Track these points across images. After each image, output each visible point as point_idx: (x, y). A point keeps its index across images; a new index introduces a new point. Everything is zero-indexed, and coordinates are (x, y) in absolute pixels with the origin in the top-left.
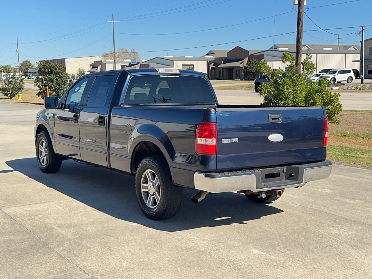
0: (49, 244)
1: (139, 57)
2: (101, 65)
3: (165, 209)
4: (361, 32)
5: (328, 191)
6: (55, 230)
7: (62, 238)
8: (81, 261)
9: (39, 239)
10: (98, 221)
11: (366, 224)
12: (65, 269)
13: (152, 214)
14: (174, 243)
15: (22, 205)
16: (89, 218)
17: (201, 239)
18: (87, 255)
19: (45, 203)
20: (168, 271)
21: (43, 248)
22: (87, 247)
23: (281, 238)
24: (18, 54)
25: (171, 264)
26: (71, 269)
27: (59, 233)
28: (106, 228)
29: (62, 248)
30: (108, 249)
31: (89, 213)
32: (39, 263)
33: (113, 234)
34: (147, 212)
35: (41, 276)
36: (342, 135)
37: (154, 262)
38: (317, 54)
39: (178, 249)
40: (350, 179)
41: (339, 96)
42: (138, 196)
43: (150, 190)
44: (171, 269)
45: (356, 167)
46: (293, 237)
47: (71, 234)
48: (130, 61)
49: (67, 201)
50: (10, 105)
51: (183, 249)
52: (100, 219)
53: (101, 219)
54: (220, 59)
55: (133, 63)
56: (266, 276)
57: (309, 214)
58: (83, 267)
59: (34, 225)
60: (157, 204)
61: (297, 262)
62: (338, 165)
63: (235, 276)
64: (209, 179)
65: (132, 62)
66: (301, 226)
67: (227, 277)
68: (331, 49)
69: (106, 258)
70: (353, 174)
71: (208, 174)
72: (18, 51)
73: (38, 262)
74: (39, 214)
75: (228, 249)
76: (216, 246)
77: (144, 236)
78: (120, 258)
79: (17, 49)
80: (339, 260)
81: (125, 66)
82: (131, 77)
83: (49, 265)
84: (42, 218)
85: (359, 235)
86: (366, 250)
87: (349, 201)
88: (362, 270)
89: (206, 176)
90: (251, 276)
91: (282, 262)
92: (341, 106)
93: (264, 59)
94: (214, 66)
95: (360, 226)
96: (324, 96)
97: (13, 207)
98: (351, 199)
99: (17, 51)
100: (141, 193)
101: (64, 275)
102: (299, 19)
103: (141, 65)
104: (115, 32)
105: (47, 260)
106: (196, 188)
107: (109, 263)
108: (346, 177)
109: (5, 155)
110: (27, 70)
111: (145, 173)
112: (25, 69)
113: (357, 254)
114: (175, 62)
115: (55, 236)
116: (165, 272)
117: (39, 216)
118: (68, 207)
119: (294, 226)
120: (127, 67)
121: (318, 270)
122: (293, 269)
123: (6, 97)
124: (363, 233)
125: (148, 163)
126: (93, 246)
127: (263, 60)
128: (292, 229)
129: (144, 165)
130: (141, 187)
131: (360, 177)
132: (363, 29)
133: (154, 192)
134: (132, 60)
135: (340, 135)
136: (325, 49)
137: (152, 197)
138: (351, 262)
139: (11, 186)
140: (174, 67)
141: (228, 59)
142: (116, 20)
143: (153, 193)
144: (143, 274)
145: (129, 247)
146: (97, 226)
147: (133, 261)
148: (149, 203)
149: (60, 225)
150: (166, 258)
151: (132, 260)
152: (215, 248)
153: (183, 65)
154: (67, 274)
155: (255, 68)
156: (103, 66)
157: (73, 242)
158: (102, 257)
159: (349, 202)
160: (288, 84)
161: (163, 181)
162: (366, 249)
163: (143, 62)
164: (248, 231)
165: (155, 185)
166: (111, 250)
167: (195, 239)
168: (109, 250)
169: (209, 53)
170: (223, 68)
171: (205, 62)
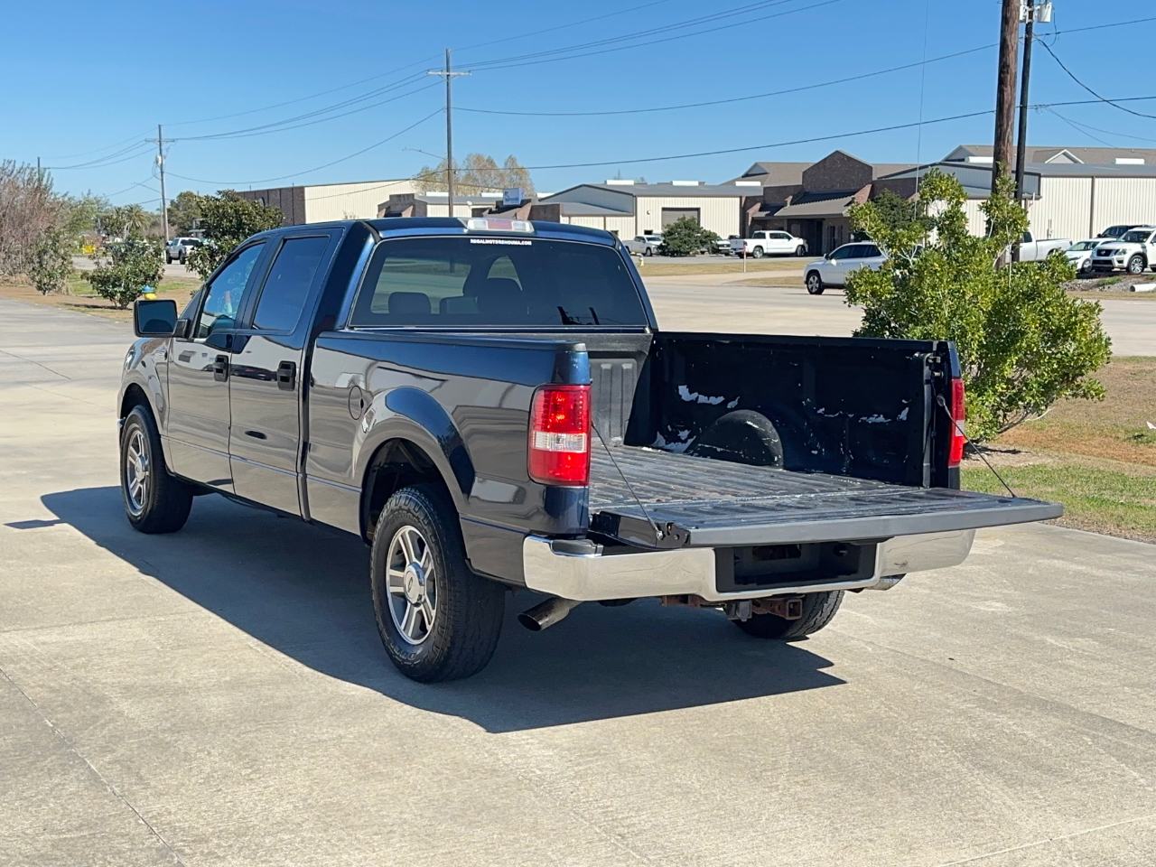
0: (75, 743)
1: (529, 182)
2: (411, 208)
3: (448, 648)
5: (998, 607)
6: (111, 702)
7: (120, 728)
8: (151, 798)
9: (52, 728)
10: (249, 679)
11: (1076, 711)
12: (96, 819)
13: (412, 662)
14: (452, 754)
15: (38, 626)
16: (223, 670)
17: (541, 742)
18: (177, 779)
19: (108, 621)
20: (403, 836)
21: (54, 754)
22: (187, 757)
23: (790, 748)
24: (162, 173)
25: (420, 812)
26: (112, 819)
27: (119, 712)
28: (264, 702)
29: (109, 758)
30: (248, 763)
31: (230, 656)
32: (26, 798)
33: (278, 719)
34: (398, 656)
35: (18, 836)
36: (1131, 435)
37: (373, 806)
38: (1092, 177)
39: (459, 771)
40: (1086, 574)
41: (1096, 311)
42: (376, 607)
43: (409, 589)
44: (415, 829)
45: (1119, 536)
46: (829, 745)
47: (153, 717)
48: (500, 195)
49: (178, 616)
50: (114, 327)
51: (474, 772)
52: (255, 673)
53: (258, 675)
54: (782, 191)
55: (510, 203)
56: (699, 857)
57: (909, 676)
58: (150, 815)
59: (51, 687)
60: (427, 631)
61: (812, 820)
62: (1064, 529)
63: (604, 856)
64: (562, 559)
65: (507, 200)
66: (869, 712)
67: (576, 856)
68: (1141, 162)
69: (230, 791)
70: (1100, 558)
71: (562, 541)
72: (160, 162)
73: (25, 794)
74: (77, 655)
75: (611, 776)
76: (579, 764)
77: (372, 728)
78: (271, 793)
79: (160, 158)
80: (945, 818)
81: (484, 210)
82: (376, 243)
83: (52, 805)
84: (84, 666)
85: (1041, 744)
86: (1046, 791)
87: (1053, 641)
88: (1007, 850)
89: (556, 548)
90: (651, 858)
91: (764, 818)
92: (1108, 344)
94: (763, 214)
95: (1057, 717)
96: (1051, 310)
97: (8, 632)
98: (1061, 634)
99: (157, 162)
100: (387, 599)
101: (85, 836)
102: (1004, 67)
103: (532, 208)
104: (452, 105)
105: (52, 790)
106: (528, 586)
107: (234, 806)
108: (1074, 567)
109: (44, 477)
110: (189, 223)
111: (398, 537)
112: (185, 218)
113: (1009, 802)
114: (639, 199)
115: (102, 721)
116: (393, 838)
117: (78, 661)
118: (174, 637)
119: (847, 712)
121: (869, 844)
122: (791, 840)
123: (108, 302)
124: (1056, 739)
125: (403, 507)
126: (202, 755)
127: (916, 197)
128: (835, 721)
129: (393, 511)
130: (388, 578)
131: (1118, 569)
133: (420, 596)
134: (506, 193)
135: (1122, 436)
136: (1119, 161)
137: (416, 609)
138: (982, 824)
139: (26, 568)
140: (636, 215)
141: (805, 193)
142: (458, 68)
143: (417, 597)
144: (325, 842)
145: (312, 761)
146: (241, 694)
147: (309, 801)
148: (407, 630)
149: (128, 690)
150: (413, 795)
151: (305, 800)
152: (574, 770)
153: (664, 209)
154: (94, 834)
156: (417, 209)
157: (150, 740)
158: (220, 786)
159: (1052, 644)
160: (936, 271)
161: (441, 560)
162: (1045, 788)
163: (541, 200)
164: (698, 722)
165: (425, 574)
166: (255, 767)
167: (523, 742)
168: (248, 766)
169: (750, 173)
170: (788, 220)
171: (734, 199)
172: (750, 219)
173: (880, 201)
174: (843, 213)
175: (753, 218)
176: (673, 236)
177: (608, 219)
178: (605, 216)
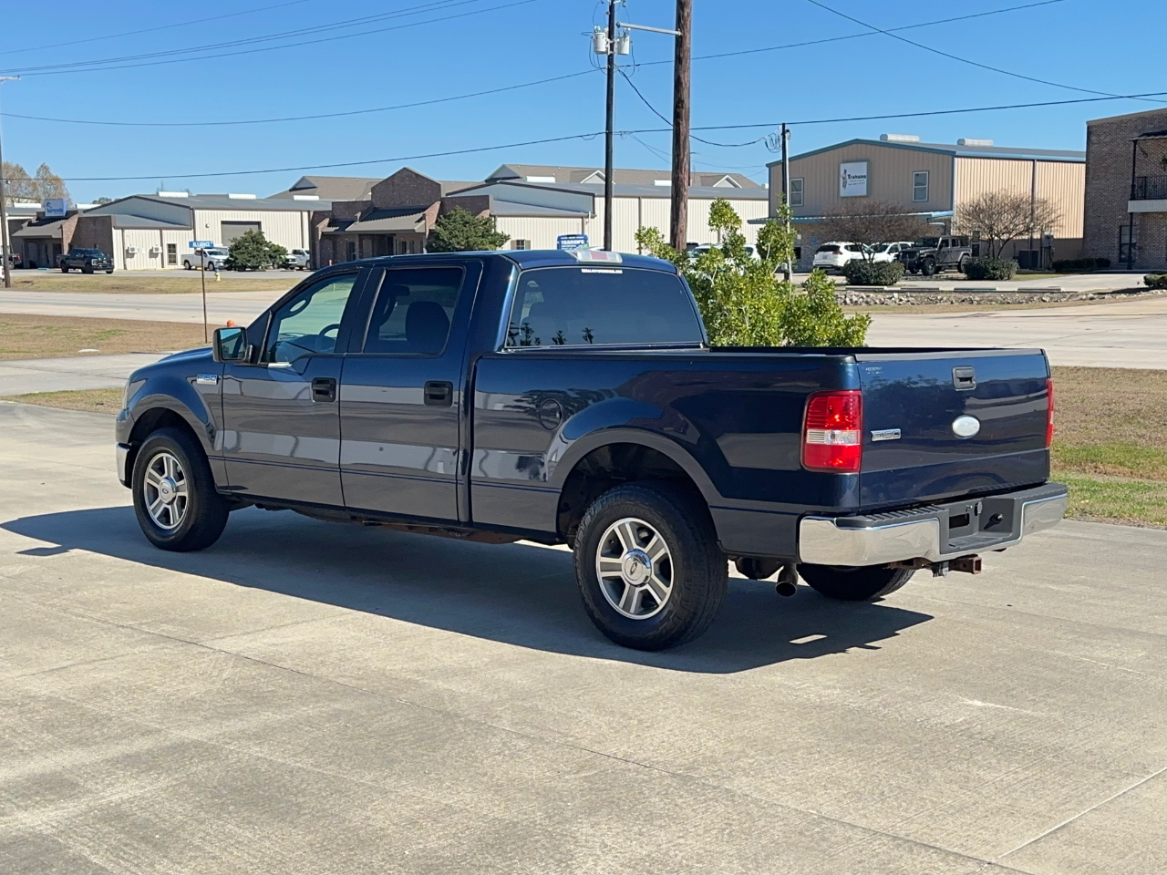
0: (456, 714)
4: (781, 137)
9: (413, 705)
19: (295, 623)
34: (619, 631)
35: (546, 778)
38: (639, 198)
48: (38, 206)
54: (350, 206)
55: (53, 214)
60: (657, 607)
61: (1094, 719)
64: (846, 532)
65: (48, 211)
71: (844, 518)
81: (23, 221)
82: (518, 274)
89: (840, 524)
91: (1061, 721)
93: (488, 208)
94: (332, 229)
98: (1053, 582)
100: (598, 583)
101: (598, 773)
102: (679, 103)
103: (79, 220)
111: (615, 526)
114: (196, 212)
120: (30, 224)
127: (485, 214)
130: (598, 565)
132: (786, 129)
133: (646, 578)
134: (45, 204)
136: (658, 183)
137: (639, 589)
140: (194, 228)
141: (375, 208)
143: (641, 579)
148: (627, 608)
153: (223, 223)
154: (602, 771)
155: (465, 236)
159: (1059, 590)
163: (85, 212)
165: (651, 558)
169: (297, 187)
170: (360, 235)
171: (295, 213)
172: (320, 233)
173: (453, 217)
174: (415, 228)
175: (323, 233)
176: (241, 251)
177: (164, 232)
178: (161, 229)
